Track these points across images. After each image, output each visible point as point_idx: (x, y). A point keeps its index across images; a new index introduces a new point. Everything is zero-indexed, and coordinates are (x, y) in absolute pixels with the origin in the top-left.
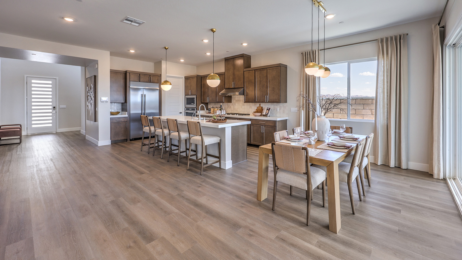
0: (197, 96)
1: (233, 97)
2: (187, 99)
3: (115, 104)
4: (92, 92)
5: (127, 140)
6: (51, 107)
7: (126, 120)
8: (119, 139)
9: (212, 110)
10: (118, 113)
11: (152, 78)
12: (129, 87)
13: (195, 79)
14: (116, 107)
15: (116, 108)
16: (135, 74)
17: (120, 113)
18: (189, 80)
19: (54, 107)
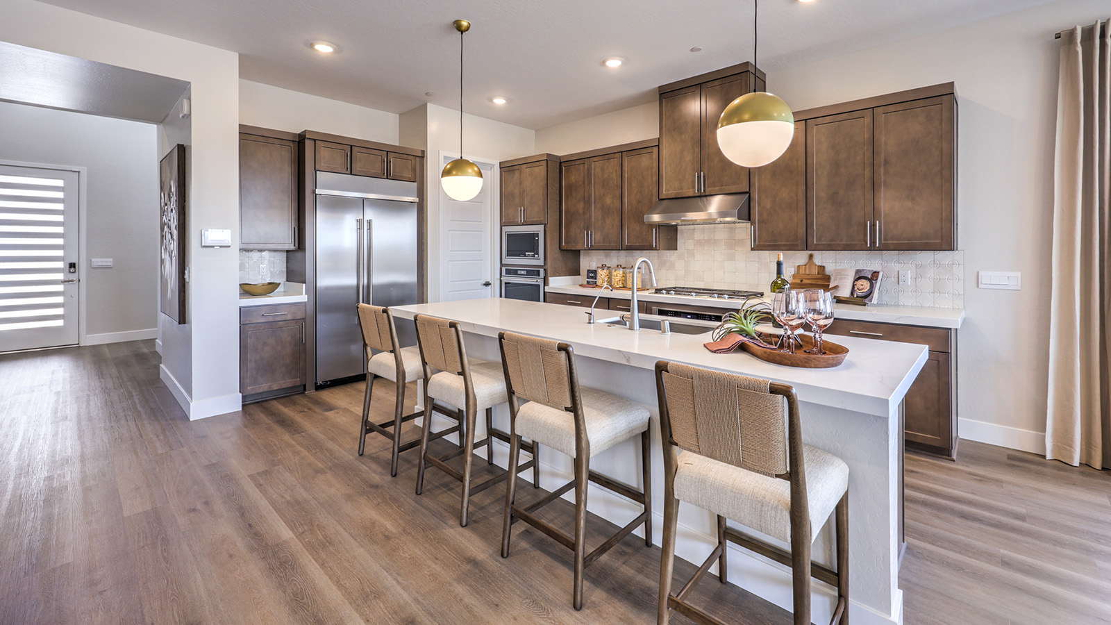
0: (548, 226)
1: (682, 231)
2: (510, 236)
3: (265, 254)
4: (172, 210)
5: (305, 389)
6: (60, 265)
7: (304, 317)
8: (275, 388)
9: (602, 274)
10: (271, 287)
11: (394, 164)
12: (314, 191)
13: (541, 170)
14: (268, 268)
15: (265, 270)
16: (334, 146)
17: (280, 289)
18: (517, 175)
19: (72, 265)
